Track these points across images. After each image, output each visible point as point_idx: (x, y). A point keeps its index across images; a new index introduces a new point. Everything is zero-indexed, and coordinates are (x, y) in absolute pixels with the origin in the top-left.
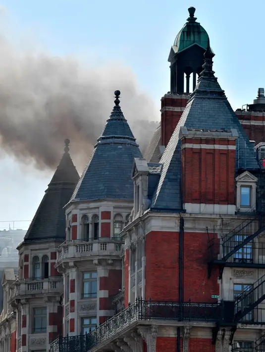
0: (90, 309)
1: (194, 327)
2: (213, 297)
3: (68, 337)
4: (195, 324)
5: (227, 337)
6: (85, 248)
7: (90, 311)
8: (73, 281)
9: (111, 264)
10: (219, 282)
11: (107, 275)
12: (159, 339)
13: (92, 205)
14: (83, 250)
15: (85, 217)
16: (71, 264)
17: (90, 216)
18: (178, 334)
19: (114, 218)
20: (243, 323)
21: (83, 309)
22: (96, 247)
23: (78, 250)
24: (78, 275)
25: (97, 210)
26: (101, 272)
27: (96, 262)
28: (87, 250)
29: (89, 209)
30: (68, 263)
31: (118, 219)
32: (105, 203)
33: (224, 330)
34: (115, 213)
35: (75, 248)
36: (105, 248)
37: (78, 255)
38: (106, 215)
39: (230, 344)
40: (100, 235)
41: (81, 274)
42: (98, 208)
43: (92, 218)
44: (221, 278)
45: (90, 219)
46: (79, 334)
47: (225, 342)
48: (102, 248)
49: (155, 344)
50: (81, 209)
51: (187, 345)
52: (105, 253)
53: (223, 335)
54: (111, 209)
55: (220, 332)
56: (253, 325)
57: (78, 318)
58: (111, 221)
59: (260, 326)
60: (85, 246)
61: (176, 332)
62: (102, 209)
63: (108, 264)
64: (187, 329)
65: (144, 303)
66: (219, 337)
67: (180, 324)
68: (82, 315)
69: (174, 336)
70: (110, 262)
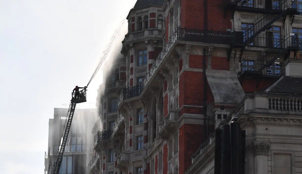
0: (143, 72)
1: (215, 47)
2: (228, 30)
3: (129, 88)
4: (216, 45)
5: (238, 56)
6: (139, 35)
7: (143, 73)
8: (132, 56)
9: (157, 44)
10: (232, 20)
11: (153, 50)
12: (191, 56)
13: (145, 10)
14: (138, 36)
15: (140, 18)
16: (131, 45)
17: (143, 17)
18: (204, 53)
19: (158, 17)
20: (249, 46)
21: (138, 72)
22: (146, 33)
23: (135, 36)
24: (135, 53)
25: (147, 13)
26: (150, 49)
27: (146, 42)
28: (141, 36)
29: (142, 13)
30: (129, 45)
31: (161, 18)
32: (152, 8)
33: (236, 51)
34: (158, 14)
35: (133, 35)
36: (152, 33)
37: (135, 39)
38: (153, 15)
39: (240, 61)
40: (149, 26)
41: (137, 52)
42: (148, 11)
43: (144, 18)
44: (233, 18)
45: (143, 19)
46: (136, 85)
47: (236, 60)
48: (150, 33)
49: (188, 59)
50: (137, 14)
51: (211, 61)
52: (152, 36)
53: (235, 54)
54: (156, 12)
55: (233, 52)
56: (255, 48)
57: (135, 78)
58: (156, 19)
59: (260, 48)
60: (139, 33)
61: (203, 52)
62: (150, 12)
63: (154, 44)
64: (210, 49)
65: (181, 30)
66: (232, 55)
67: (206, 45)
68: (137, 76)
69: (201, 55)
70: (155, 42)
